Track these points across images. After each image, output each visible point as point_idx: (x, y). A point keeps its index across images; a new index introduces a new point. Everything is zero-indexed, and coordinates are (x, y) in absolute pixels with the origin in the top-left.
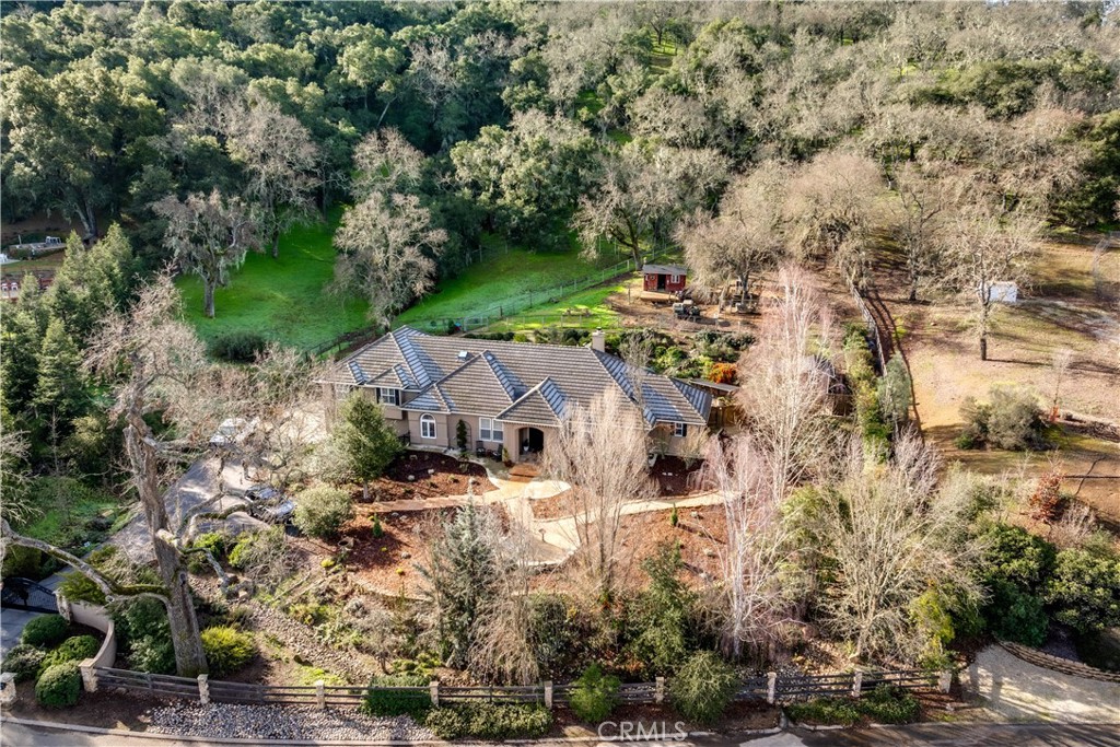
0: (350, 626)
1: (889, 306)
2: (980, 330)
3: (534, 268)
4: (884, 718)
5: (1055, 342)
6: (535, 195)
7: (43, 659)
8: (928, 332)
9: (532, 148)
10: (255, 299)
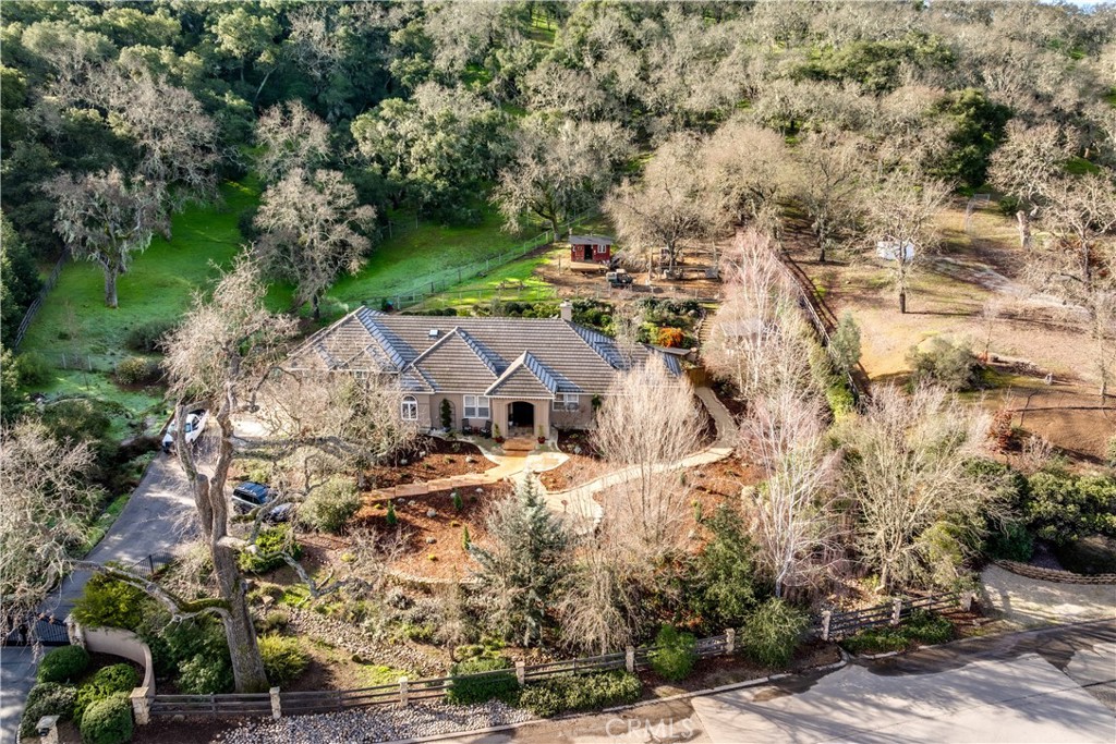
0: (397, 618)
1: (803, 267)
2: (899, 286)
3: (450, 242)
4: (929, 640)
5: (956, 294)
6: (446, 168)
7: (76, 696)
8: (846, 290)
9: (439, 121)
10: (158, 285)
